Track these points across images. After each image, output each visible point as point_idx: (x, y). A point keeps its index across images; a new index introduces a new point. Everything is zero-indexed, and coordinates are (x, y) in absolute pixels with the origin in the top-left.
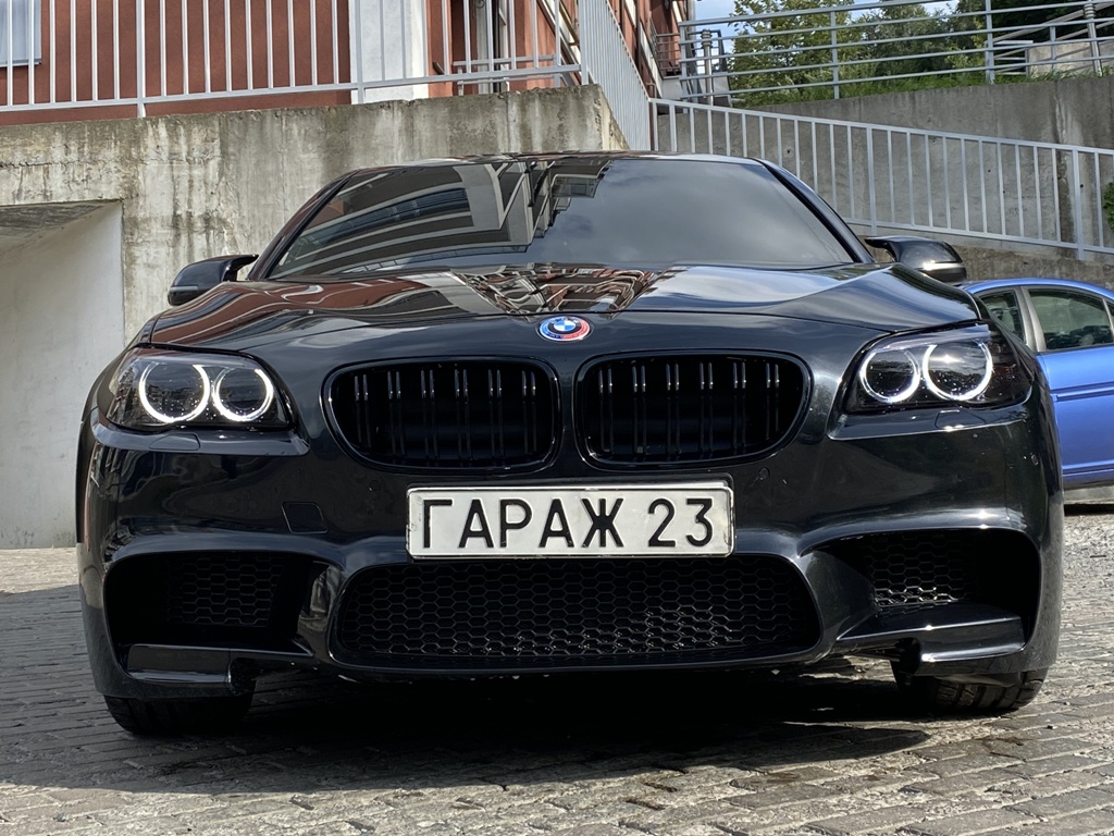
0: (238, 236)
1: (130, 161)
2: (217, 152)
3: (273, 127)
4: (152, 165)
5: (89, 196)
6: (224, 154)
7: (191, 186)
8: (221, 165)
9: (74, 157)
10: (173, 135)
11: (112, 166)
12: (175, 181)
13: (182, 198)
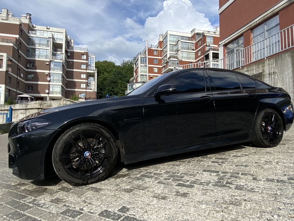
0: (278, 74)
1: (263, 66)
2: (275, 62)
3: (283, 56)
4: (266, 66)
5: (258, 73)
7: (271, 68)
8: (275, 64)
9: (256, 68)
10: (269, 61)
11: (261, 68)
12: (269, 68)
13: (270, 70)
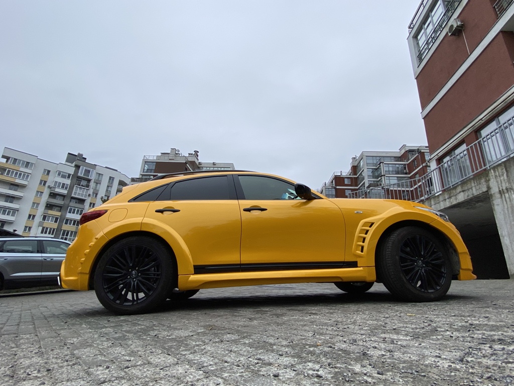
1: (488, 181)
2: (505, 171)
4: (492, 180)
5: (481, 192)
6: (507, 171)
7: (501, 182)
8: (507, 174)
9: (476, 184)
10: (495, 172)
11: (484, 183)
12: (497, 182)
13: (500, 186)
